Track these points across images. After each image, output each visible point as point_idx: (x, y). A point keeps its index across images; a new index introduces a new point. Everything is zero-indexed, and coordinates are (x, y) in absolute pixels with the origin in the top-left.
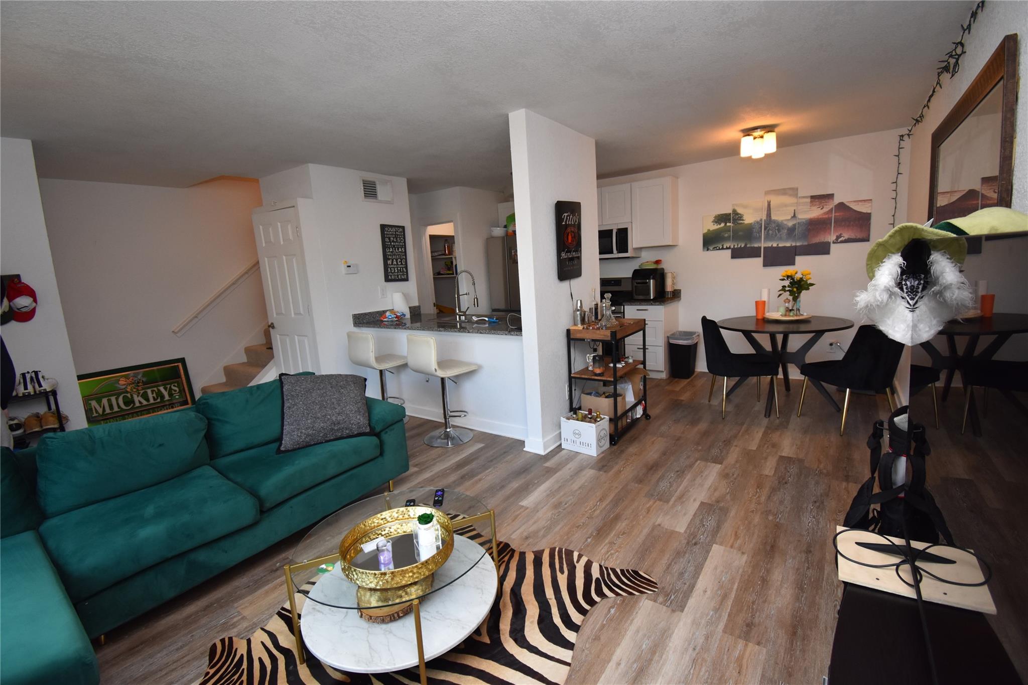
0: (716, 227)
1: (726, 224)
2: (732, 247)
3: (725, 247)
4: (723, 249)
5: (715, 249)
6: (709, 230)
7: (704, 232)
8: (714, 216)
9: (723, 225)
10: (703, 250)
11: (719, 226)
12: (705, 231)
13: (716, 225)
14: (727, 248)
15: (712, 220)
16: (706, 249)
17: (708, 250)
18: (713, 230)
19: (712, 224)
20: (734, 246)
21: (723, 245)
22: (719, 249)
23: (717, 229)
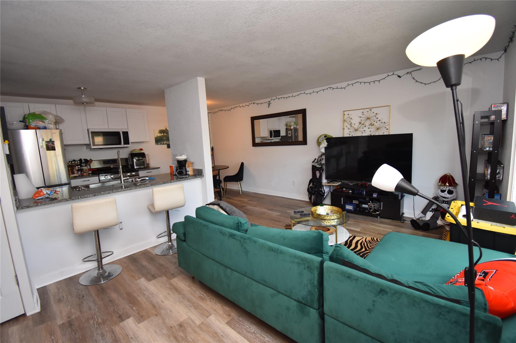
1: (164, 134)
2: (167, 143)
3: (165, 143)
4: (164, 144)
5: (161, 144)
8: (159, 130)
9: (162, 134)
10: (156, 144)
12: (156, 136)
13: (160, 134)
14: (165, 144)
15: (158, 132)
17: (158, 144)
18: (159, 136)
20: (168, 143)
21: (164, 143)
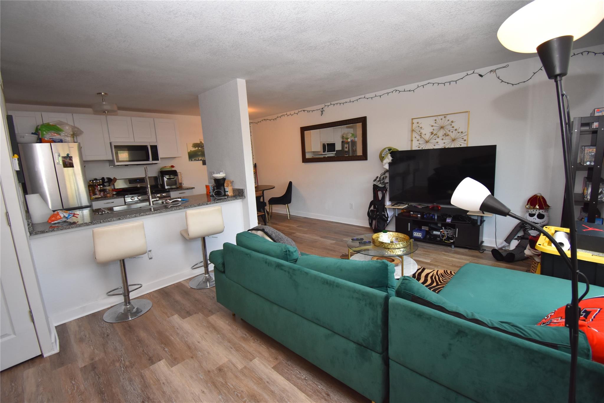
0: (193, 149)
3: (199, 159)
5: (195, 160)
6: (191, 151)
7: (188, 151)
8: (192, 144)
9: (197, 148)
10: (189, 160)
11: (195, 149)
13: (194, 148)
15: (191, 146)
16: (191, 160)
19: (192, 147)
20: (203, 159)
22: (197, 160)
23: (194, 150)
